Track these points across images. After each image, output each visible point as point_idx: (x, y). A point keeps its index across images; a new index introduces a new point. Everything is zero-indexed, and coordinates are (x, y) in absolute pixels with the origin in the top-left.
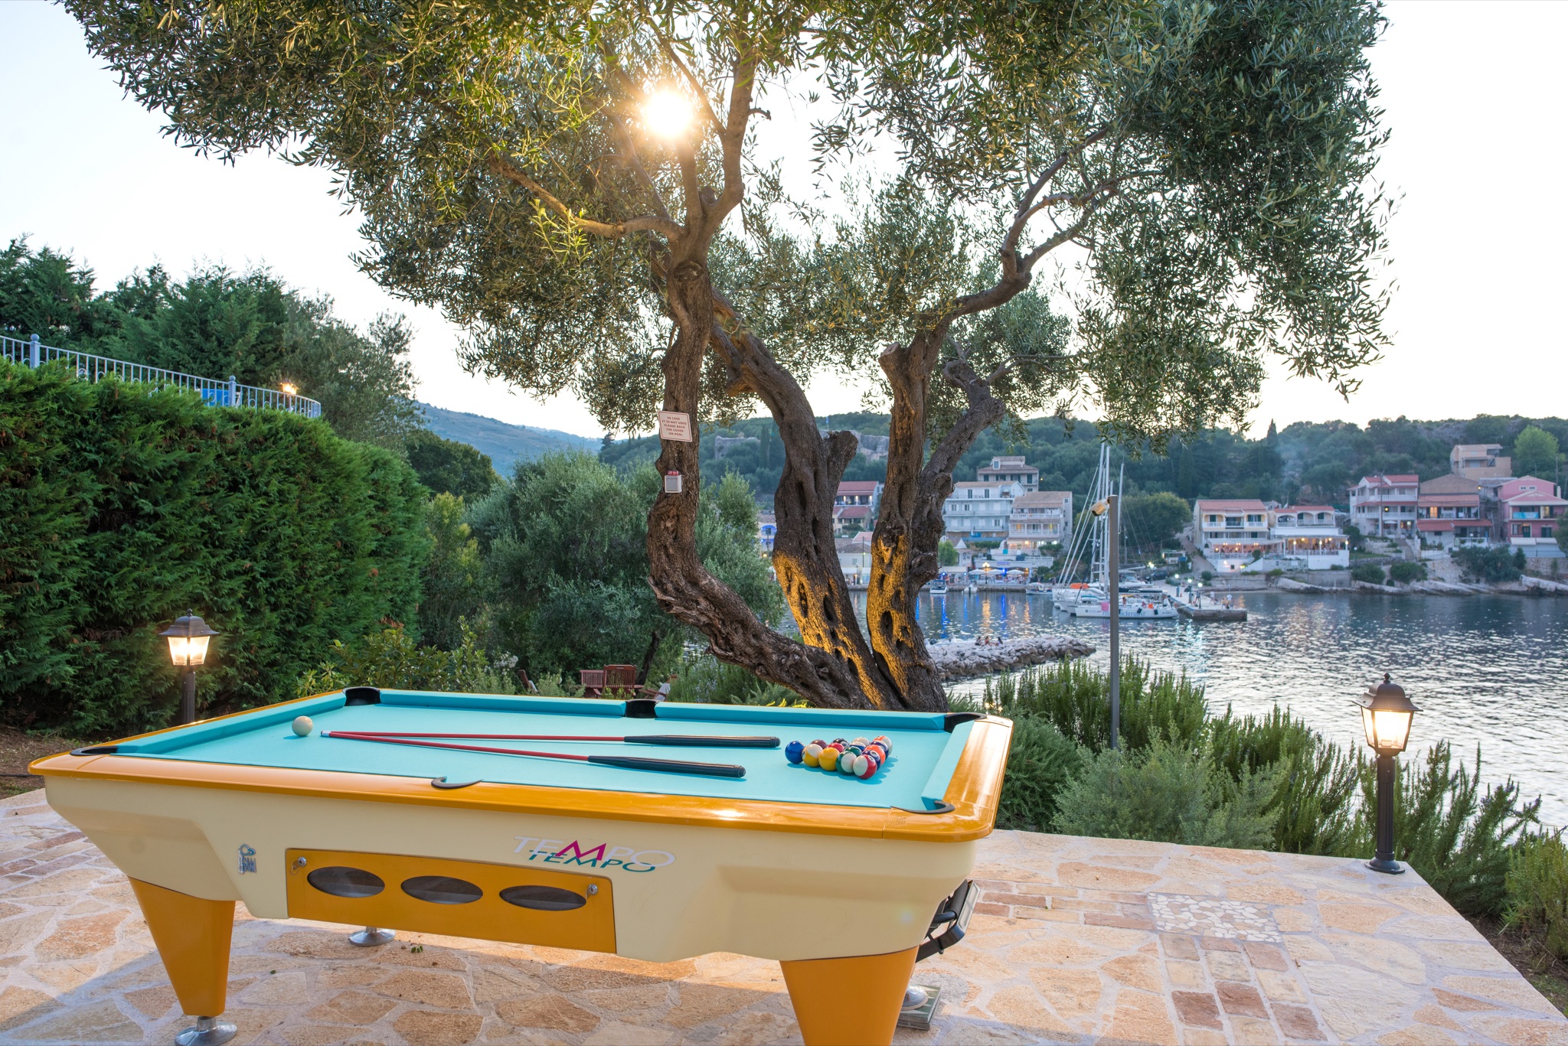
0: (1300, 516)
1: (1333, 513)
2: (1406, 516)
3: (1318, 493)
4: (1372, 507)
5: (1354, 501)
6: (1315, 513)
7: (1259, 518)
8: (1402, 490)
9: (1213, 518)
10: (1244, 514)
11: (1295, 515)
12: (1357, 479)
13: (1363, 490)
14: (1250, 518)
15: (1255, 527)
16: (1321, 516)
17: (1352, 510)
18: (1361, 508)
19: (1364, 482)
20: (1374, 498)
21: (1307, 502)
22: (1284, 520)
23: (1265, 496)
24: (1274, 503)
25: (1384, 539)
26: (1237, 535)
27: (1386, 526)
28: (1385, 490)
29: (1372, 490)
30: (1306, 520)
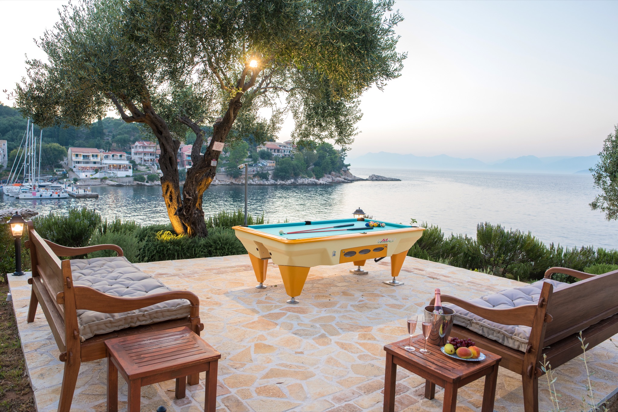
0: (113, 156)
1: (125, 155)
2: (152, 157)
3: (119, 147)
4: (140, 153)
5: (133, 151)
6: (119, 155)
7: (97, 156)
8: (150, 147)
9: (77, 155)
10: (91, 154)
11: (111, 155)
12: (134, 142)
13: (136, 146)
14: (93, 156)
15: (95, 160)
16: (121, 156)
17: (132, 154)
18: (136, 154)
19: (137, 143)
20: (141, 150)
21: (114, 150)
22: (107, 157)
23: (98, 147)
24: (102, 150)
25: (144, 165)
26: (87, 163)
27: (145, 161)
28: (145, 147)
29: (140, 147)
30: (115, 157)
